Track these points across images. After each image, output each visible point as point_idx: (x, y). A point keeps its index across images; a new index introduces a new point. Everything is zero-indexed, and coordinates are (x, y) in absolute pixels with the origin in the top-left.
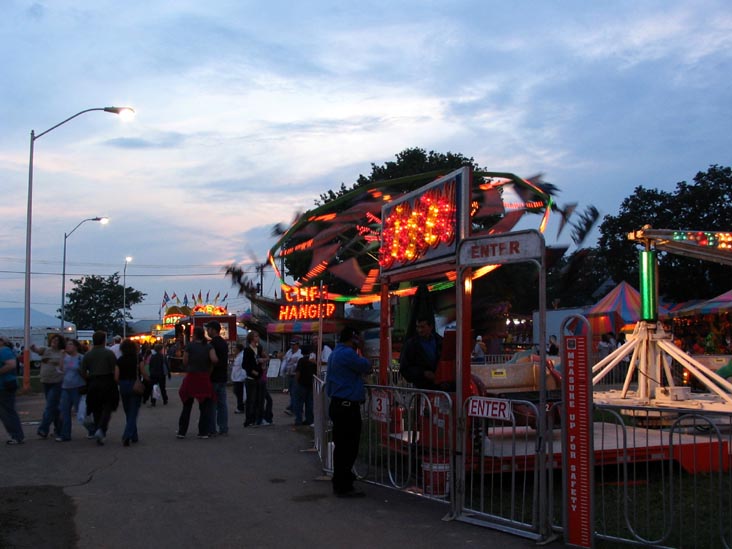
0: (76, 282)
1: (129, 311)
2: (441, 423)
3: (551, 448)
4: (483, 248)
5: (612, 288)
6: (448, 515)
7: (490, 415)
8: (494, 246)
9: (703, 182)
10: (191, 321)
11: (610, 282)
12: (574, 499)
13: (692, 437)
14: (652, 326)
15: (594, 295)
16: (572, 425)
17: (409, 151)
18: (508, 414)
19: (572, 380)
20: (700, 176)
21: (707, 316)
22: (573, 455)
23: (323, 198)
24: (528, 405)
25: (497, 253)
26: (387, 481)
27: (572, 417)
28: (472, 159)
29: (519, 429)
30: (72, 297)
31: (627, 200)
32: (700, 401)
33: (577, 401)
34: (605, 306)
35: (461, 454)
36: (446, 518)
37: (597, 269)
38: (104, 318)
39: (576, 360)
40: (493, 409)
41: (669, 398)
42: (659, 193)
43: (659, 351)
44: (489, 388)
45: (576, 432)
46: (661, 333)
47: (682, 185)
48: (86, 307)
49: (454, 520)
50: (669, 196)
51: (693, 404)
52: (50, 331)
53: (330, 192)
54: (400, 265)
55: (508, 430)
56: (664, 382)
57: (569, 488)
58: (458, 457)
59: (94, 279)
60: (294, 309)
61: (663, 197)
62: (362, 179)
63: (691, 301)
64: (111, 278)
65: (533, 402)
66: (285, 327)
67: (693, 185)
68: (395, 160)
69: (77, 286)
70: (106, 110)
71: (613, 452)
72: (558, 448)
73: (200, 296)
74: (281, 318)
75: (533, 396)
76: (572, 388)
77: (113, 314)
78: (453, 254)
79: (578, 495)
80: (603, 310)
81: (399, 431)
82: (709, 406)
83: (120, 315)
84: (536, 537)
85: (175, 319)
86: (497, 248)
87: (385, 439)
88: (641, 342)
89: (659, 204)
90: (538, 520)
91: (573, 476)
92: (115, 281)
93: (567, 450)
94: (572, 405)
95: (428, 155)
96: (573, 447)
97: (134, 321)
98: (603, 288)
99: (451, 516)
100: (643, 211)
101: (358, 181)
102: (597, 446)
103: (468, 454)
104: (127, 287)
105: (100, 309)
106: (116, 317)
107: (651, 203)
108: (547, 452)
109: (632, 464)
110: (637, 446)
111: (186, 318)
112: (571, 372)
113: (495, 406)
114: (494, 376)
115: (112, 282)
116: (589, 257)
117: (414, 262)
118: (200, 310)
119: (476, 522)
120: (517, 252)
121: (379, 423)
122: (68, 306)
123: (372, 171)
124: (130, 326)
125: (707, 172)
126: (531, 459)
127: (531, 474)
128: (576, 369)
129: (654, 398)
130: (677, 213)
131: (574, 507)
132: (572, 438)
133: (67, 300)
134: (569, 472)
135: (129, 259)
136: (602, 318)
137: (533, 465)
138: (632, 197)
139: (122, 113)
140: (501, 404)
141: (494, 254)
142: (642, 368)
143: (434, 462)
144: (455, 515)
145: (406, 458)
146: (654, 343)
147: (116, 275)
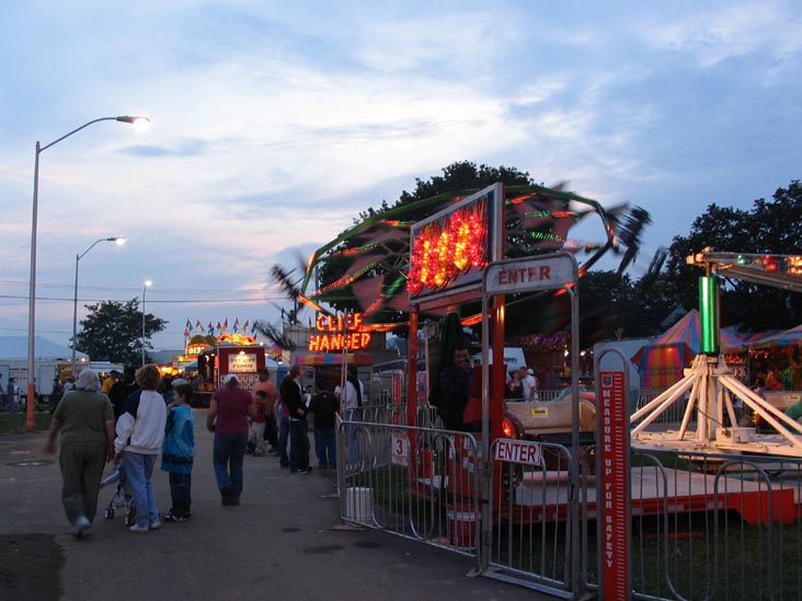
0: (91, 308)
1: (149, 340)
2: (471, 468)
3: (585, 496)
4: (510, 272)
5: (681, 316)
6: (473, 570)
7: (518, 460)
8: (523, 271)
9: (784, 200)
10: (214, 351)
11: (680, 310)
12: (610, 554)
13: (756, 484)
14: (713, 360)
15: (664, 324)
16: (609, 471)
17: (457, 165)
18: (538, 458)
19: (607, 421)
20: (780, 192)
21: (787, 347)
22: (609, 505)
23: (362, 216)
24: (560, 449)
25: (526, 279)
26: (408, 531)
27: (608, 462)
28: (527, 174)
29: (551, 474)
30: (86, 324)
31: (699, 220)
32: (765, 444)
33: (613, 444)
34: (673, 336)
35: (487, 502)
36: (471, 574)
37: (666, 295)
38: (121, 348)
39: (612, 399)
40: (522, 452)
41: (731, 439)
42: (734, 211)
43: (721, 388)
44: (528, 429)
45: (612, 478)
46: (723, 368)
47: (760, 203)
48: (102, 336)
49: (480, 576)
50: (746, 214)
51: (757, 447)
52: (60, 362)
53: (371, 210)
54: (429, 291)
55: (538, 475)
56: (726, 423)
57: (604, 541)
58: (484, 506)
59: (111, 305)
60: (325, 338)
61: (738, 216)
62: (405, 196)
63: (769, 332)
64: (130, 304)
65: (565, 445)
66: (316, 359)
67: (773, 202)
68: (442, 175)
69: (91, 313)
70: (119, 119)
71: (652, 501)
72: (592, 496)
73: (226, 324)
74: (311, 348)
75: (565, 439)
76: (607, 430)
77: (131, 344)
78: (479, 281)
79: (614, 550)
80: (671, 341)
81: (428, 475)
82: (774, 449)
83: (139, 345)
84: (569, 595)
85: (198, 350)
86: (526, 274)
87: (414, 484)
88: (701, 377)
89: (734, 223)
90: (570, 576)
91: (609, 528)
92: (134, 307)
93: (603, 499)
94: (607, 448)
95: (479, 169)
96: (609, 495)
97: (156, 351)
98: (672, 316)
99: (477, 571)
100: (717, 231)
101: (401, 198)
102: (635, 495)
103: (495, 503)
104: (146, 314)
105: (117, 338)
106: (135, 347)
107: (725, 223)
108: (581, 500)
109: (687, 514)
110: (692, 494)
111: (211, 348)
112: (607, 412)
113: (524, 449)
114: (535, 416)
115: (130, 308)
116: (658, 282)
117: (444, 289)
118: (227, 340)
119: (504, 578)
120: (548, 277)
121: (400, 467)
122: (82, 335)
123: (417, 187)
124: (149, 356)
125: (788, 189)
126: (563, 508)
127: (562, 525)
128: (612, 408)
129: (715, 440)
130: (754, 234)
131: (610, 563)
132: (608, 486)
133: (80, 328)
134: (605, 524)
135: (148, 283)
136: (670, 350)
137: (565, 516)
138: (704, 215)
139: (136, 123)
140: (530, 447)
141: (523, 281)
142: (701, 405)
143: (459, 510)
144: (481, 570)
145: (428, 503)
146: (715, 379)
147: (134, 300)
